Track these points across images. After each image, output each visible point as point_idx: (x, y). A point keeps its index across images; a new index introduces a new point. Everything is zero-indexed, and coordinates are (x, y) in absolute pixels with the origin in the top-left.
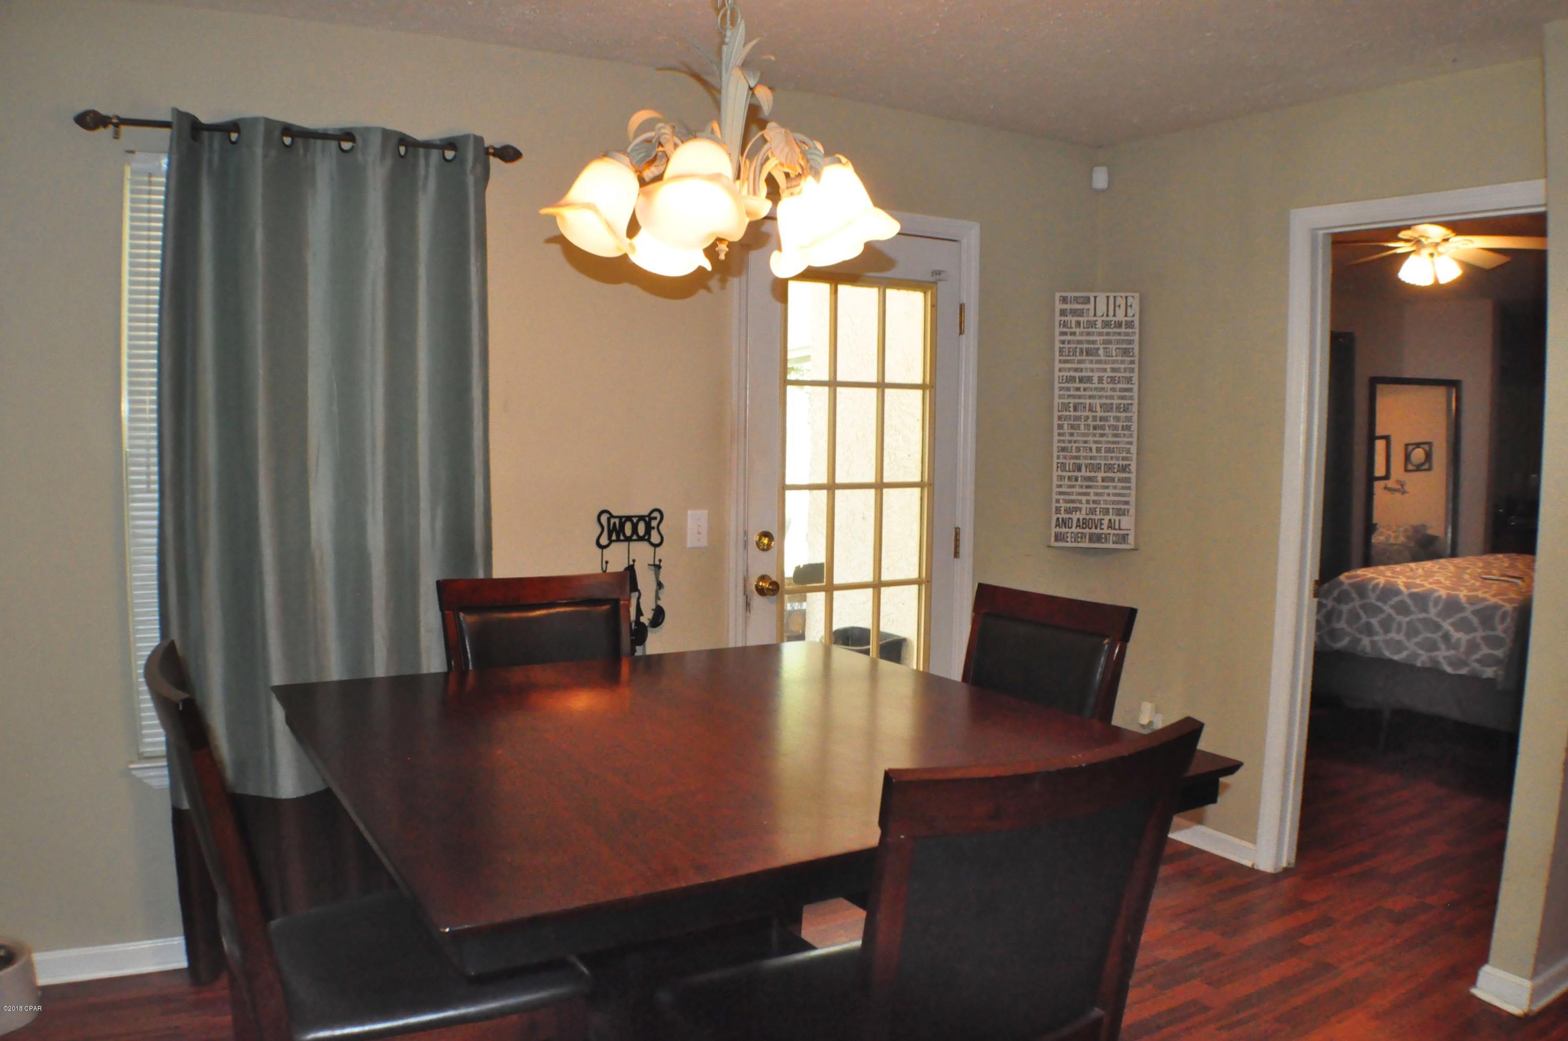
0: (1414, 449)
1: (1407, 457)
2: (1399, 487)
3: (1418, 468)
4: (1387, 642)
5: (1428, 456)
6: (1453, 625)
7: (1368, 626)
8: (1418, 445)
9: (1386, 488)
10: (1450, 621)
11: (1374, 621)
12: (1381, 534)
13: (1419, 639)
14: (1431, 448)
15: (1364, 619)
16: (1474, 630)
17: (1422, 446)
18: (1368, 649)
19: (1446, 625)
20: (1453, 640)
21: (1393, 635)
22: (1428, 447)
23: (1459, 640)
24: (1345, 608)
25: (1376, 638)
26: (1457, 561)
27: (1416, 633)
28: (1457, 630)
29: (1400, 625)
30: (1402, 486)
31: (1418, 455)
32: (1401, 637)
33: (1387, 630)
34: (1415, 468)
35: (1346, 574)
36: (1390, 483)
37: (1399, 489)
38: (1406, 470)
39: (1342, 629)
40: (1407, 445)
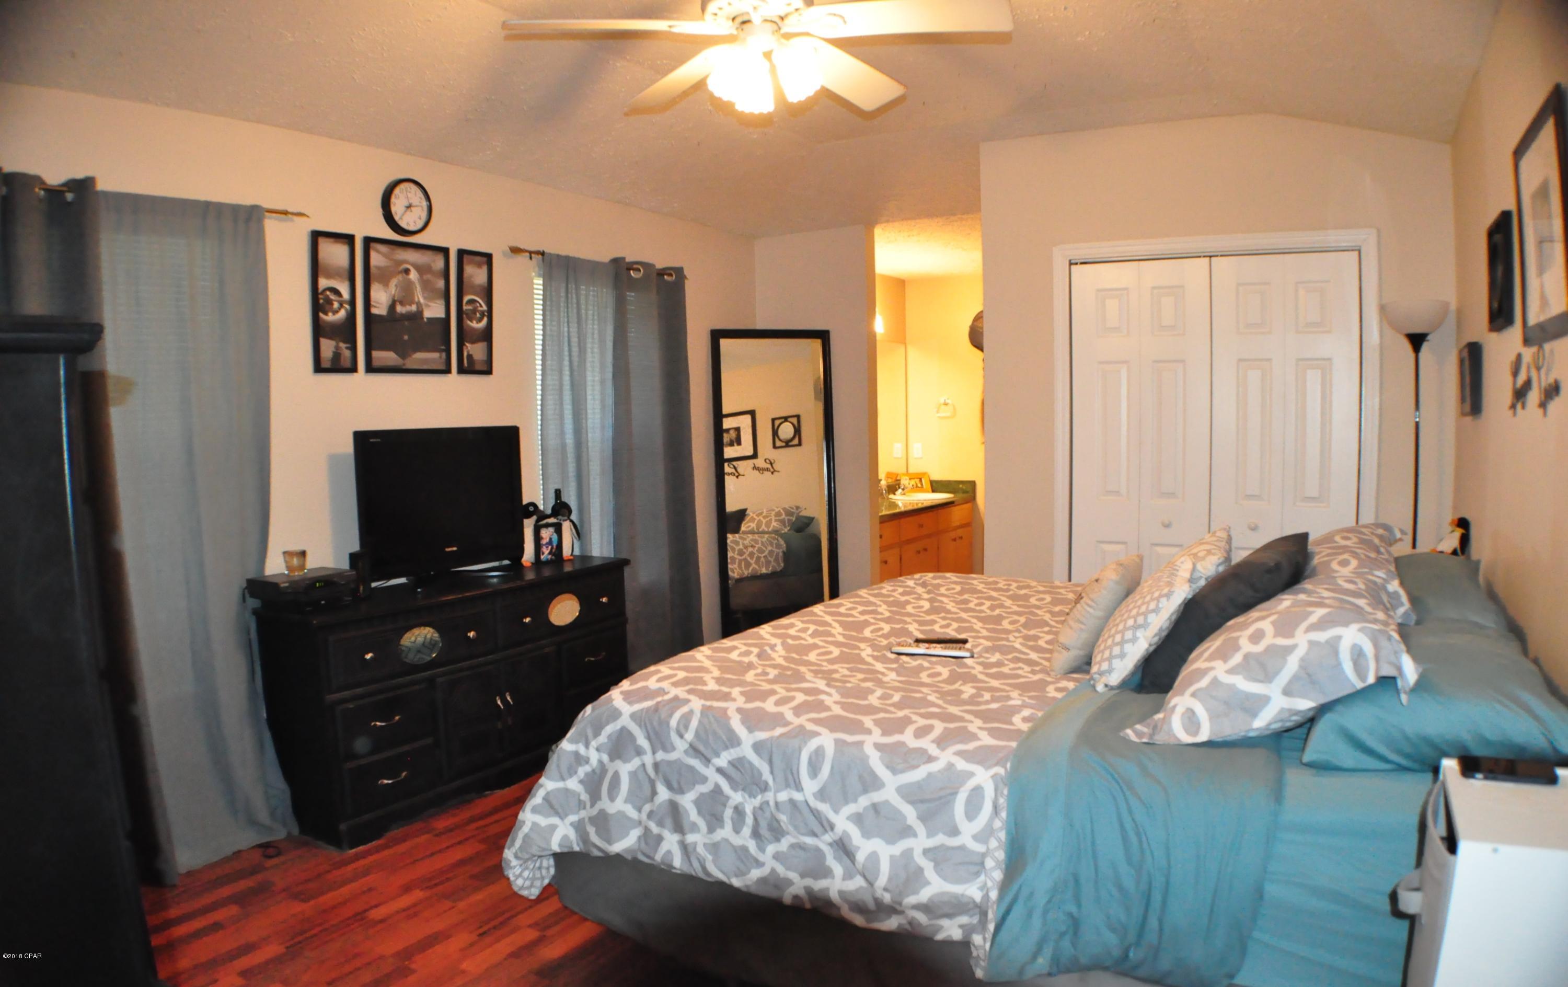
0: (781, 424)
1: (775, 433)
2: (769, 466)
3: (788, 444)
4: (714, 848)
5: (798, 431)
6: (857, 819)
7: (674, 809)
8: (786, 419)
9: (755, 468)
10: (850, 809)
11: (687, 801)
12: (753, 520)
13: (784, 845)
14: (799, 422)
15: (663, 794)
16: (907, 831)
17: (789, 419)
18: (678, 862)
19: (842, 822)
20: (861, 857)
21: (725, 832)
22: (797, 422)
23: (874, 857)
24: (625, 769)
25: (690, 838)
26: (844, 604)
27: (777, 833)
28: (867, 834)
29: (739, 811)
30: (771, 464)
31: (786, 430)
32: (745, 839)
33: (715, 821)
34: (784, 444)
35: (625, 685)
36: (760, 462)
37: (767, 468)
38: (775, 447)
39: (621, 814)
40: (773, 420)
